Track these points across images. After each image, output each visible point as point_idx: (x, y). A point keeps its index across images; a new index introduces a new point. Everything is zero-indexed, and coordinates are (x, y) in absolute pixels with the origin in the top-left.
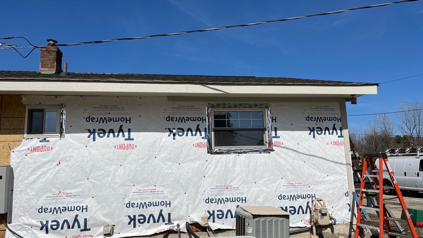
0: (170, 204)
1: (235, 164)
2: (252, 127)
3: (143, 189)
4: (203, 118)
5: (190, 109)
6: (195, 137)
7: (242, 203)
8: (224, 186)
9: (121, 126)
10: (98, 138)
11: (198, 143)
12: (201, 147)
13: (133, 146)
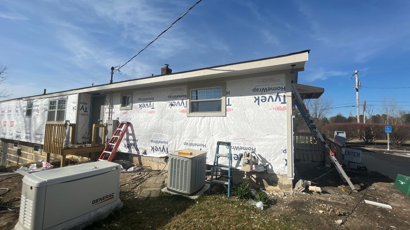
1: (201, 123)
2: (214, 99)
3: (157, 134)
4: (185, 95)
5: (179, 90)
6: (181, 107)
7: (203, 147)
8: (194, 136)
9: (150, 102)
10: (142, 108)
11: (182, 110)
12: (183, 112)
13: (154, 111)
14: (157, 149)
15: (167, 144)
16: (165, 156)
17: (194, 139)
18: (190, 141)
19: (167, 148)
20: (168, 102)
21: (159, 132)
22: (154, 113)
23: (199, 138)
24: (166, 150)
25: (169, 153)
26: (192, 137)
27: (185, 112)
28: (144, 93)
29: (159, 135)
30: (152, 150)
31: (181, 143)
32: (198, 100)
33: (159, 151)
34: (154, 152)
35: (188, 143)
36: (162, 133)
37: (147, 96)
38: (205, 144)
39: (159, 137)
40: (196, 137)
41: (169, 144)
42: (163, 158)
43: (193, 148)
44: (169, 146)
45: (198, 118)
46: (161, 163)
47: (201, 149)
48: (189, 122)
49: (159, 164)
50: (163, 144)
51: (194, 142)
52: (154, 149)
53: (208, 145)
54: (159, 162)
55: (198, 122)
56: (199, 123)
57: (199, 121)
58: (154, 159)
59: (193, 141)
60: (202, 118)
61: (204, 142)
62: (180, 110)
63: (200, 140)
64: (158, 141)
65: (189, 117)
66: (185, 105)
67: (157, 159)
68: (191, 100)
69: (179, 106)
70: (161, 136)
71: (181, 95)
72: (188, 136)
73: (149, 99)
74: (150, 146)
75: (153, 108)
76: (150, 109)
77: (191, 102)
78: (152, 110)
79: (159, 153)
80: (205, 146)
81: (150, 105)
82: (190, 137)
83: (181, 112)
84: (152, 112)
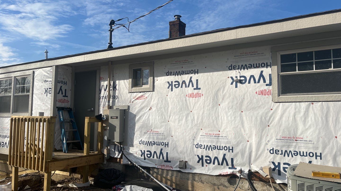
0: (232, 150)
1: (308, 114)
2: (334, 68)
3: (209, 133)
4: (267, 63)
5: (253, 55)
6: (258, 85)
7: (316, 158)
8: (292, 138)
9: (191, 78)
10: (174, 89)
11: (261, 91)
12: (264, 95)
13: (200, 94)
14: (209, 161)
15: (233, 152)
16: (229, 173)
17: (293, 142)
18: (283, 146)
19: (232, 160)
20: (229, 77)
21: (211, 131)
22: (200, 96)
23: (304, 141)
24: (230, 162)
25: (236, 169)
26: (287, 140)
27: (269, 95)
28: (176, 63)
29: (213, 135)
30: (198, 162)
31: (264, 150)
32: (297, 72)
33: (214, 164)
34: (203, 166)
35: (278, 151)
36: (218, 133)
37: (182, 67)
38: (321, 154)
39: (213, 138)
40: (296, 140)
41: (236, 151)
42: (224, 176)
43: (290, 159)
44: (236, 155)
45: (300, 106)
46: (221, 185)
47: (310, 162)
48: (280, 112)
49: (216, 187)
50: (222, 152)
51: (292, 149)
52: (204, 160)
53: (326, 156)
54: (214, 184)
55: (299, 112)
56: (302, 114)
57: (303, 111)
58: (204, 178)
59: (289, 146)
60: (309, 105)
61: (317, 148)
62: (258, 90)
63: (307, 146)
64: (210, 146)
65: (279, 103)
66: (268, 82)
67: (211, 178)
68: (281, 72)
69: (255, 82)
70: (216, 137)
71: (256, 64)
72: (278, 138)
73: (188, 73)
74: (195, 155)
75: (197, 88)
76: (190, 90)
77: (280, 75)
78: (196, 91)
79: (214, 167)
80: (321, 156)
81: (189, 82)
82: (282, 139)
83: (260, 95)
84: (196, 95)
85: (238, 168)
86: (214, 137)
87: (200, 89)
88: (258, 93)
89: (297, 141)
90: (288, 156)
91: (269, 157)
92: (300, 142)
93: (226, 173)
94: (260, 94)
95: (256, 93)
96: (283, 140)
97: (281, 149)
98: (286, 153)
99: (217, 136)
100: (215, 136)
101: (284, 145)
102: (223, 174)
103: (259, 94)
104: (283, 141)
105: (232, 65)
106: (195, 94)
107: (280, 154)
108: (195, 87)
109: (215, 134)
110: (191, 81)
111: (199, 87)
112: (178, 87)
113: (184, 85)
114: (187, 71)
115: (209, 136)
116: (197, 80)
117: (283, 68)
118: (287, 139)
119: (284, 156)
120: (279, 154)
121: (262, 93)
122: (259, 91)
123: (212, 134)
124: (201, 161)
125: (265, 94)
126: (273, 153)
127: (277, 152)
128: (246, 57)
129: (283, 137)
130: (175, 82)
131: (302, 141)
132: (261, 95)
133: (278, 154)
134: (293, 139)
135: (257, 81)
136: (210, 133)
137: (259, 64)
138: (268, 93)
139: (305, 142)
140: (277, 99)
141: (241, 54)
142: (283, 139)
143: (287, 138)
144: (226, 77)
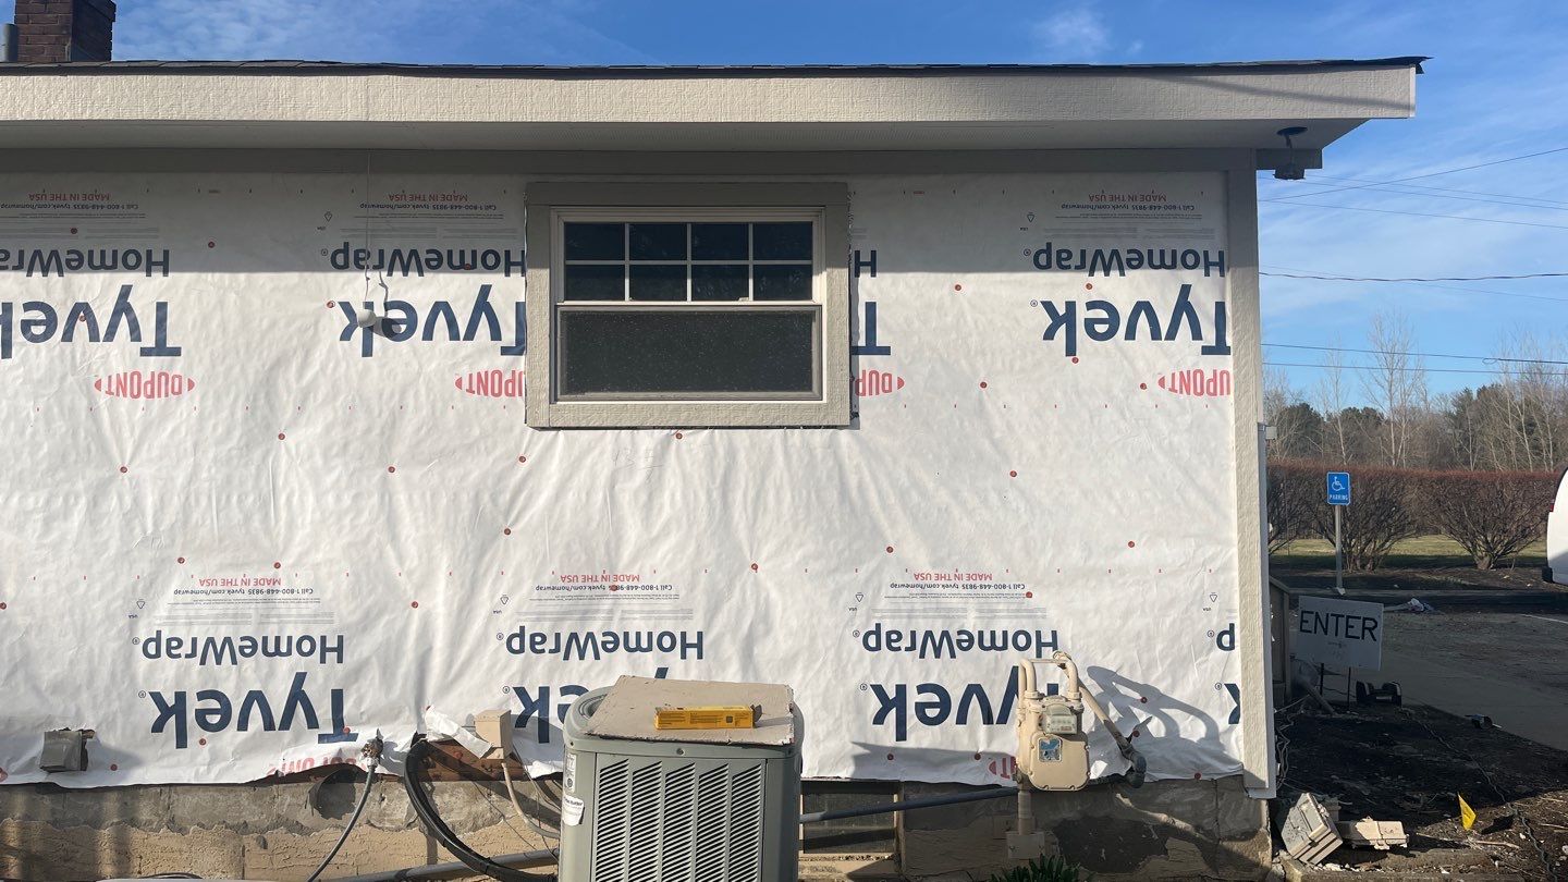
0: (339, 650)
1: (660, 477)
2: (755, 299)
3: (219, 577)
4: (508, 253)
5: (449, 211)
6: (466, 347)
7: (684, 656)
8: (599, 578)
9: (126, 291)
10: (22, 344)
11: (479, 374)
12: (493, 394)
13: (177, 380)
14: (219, 714)
15: (340, 660)
16: (318, 764)
17: (601, 597)
18: (562, 617)
19: (337, 697)
20: (331, 305)
21: (235, 565)
22: (176, 390)
23: (644, 588)
24: (324, 711)
25: (354, 737)
26: (581, 588)
27: (513, 395)
28: (34, 202)
29: (246, 588)
30: (158, 727)
31: (483, 640)
32: (628, 301)
33: (243, 725)
34: (182, 742)
35: (544, 638)
36: (271, 573)
37: (74, 231)
38: (700, 635)
39: (245, 601)
40: (615, 588)
41: (356, 657)
43: (588, 670)
44: (358, 672)
45: (633, 443)
46: (275, 826)
47: (662, 673)
48: (554, 469)
49: (250, 841)
50: (286, 668)
51: (597, 627)
52: (191, 716)
53: (717, 641)
54: (244, 828)
55: (631, 468)
56: (640, 477)
57: (643, 464)
58: (184, 806)
59: (585, 616)
60: (668, 439)
61: (688, 614)
62: (464, 371)
63: (656, 608)
64: (227, 640)
65: (554, 432)
66: (509, 337)
67: (223, 800)
68: (567, 299)
69: (454, 336)
70: (260, 596)
71: (462, 253)
72: (546, 581)
73: (109, 262)
74: (142, 695)
75: (161, 348)
76: (119, 355)
77: (562, 313)
78: (154, 364)
79: (246, 741)
80: (699, 646)
81: (116, 314)
82: (561, 584)
83: (474, 392)
84: (152, 382)
85: (366, 735)
86: (246, 596)
87: (176, 352)
88: (465, 384)
89: (619, 592)
90: (582, 657)
91: (505, 667)
92: (631, 592)
93: (305, 765)
94: (475, 388)
95: (459, 383)
96: (564, 588)
97: (553, 627)
98: (575, 645)
99: (265, 588)
100: (250, 592)
101: (564, 613)
102: (286, 772)
103: (470, 391)
104: (566, 593)
105: (346, 244)
106: (146, 378)
107: (551, 651)
108: (149, 340)
109: (252, 583)
110: (123, 307)
111: (170, 344)
112: (46, 336)
113: (82, 327)
114: (103, 252)
115: (219, 592)
116: (162, 308)
117: (576, 282)
118: (580, 584)
119: (566, 657)
120: (547, 651)
121: (484, 384)
122: (471, 376)
123: (239, 583)
124: (173, 719)
125: (496, 391)
126: (522, 650)
127: (536, 643)
128: (414, 216)
129: (563, 579)
130: (28, 307)
131: (637, 588)
132: (479, 393)
133: (543, 651)
134: (604, 583)
135: (462, 331)
136: (229, 575)
137: (474, 253)
138: (510, 385)
139: (645, 592)
140: (544, 413)
141: (391, 197)
142: (566, 584)
143: (580, 579)
144: (320, 304)
